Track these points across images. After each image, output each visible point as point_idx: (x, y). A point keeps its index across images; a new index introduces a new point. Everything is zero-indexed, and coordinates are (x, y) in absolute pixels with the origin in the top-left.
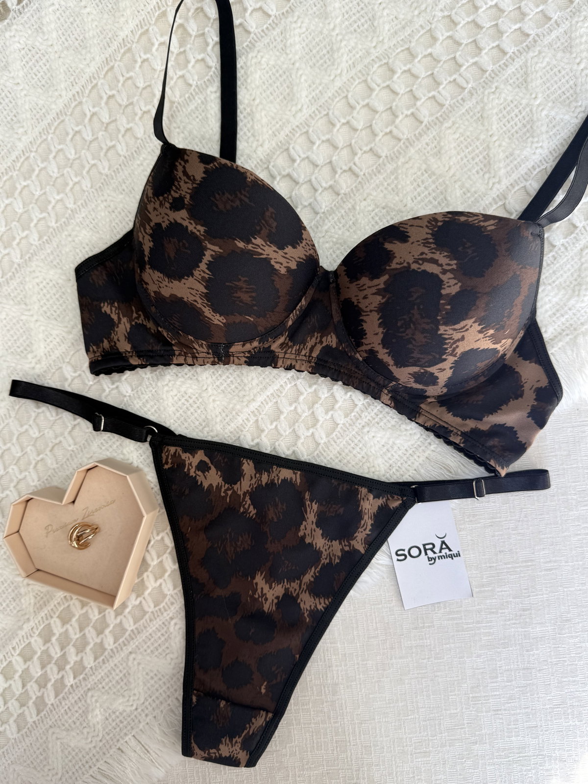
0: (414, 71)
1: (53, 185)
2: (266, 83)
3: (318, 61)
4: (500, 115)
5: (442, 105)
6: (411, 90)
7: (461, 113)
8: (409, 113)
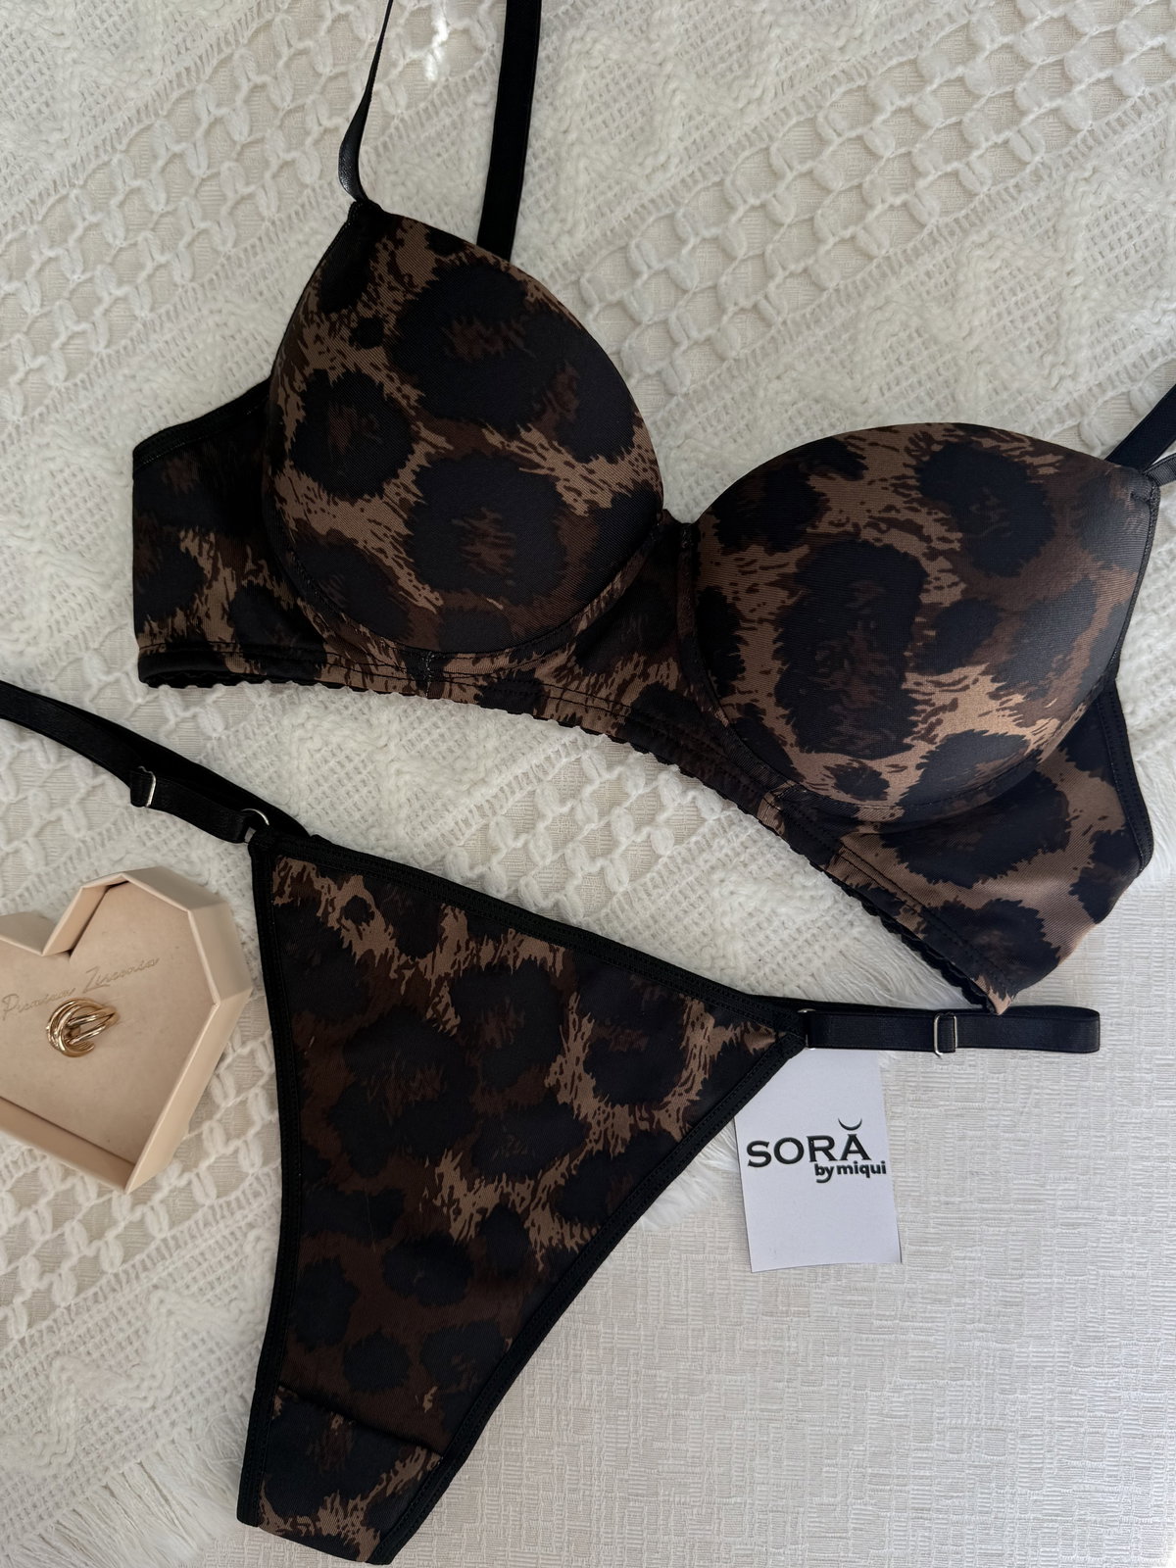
0: (919, 111)
1: (111, 264)
2: (597, 97)
3: (714, 65)
4: (1096, 231)
5: (971, 195)
6: (909, 153)
7: (1010, 215)
8: (898, 201)
